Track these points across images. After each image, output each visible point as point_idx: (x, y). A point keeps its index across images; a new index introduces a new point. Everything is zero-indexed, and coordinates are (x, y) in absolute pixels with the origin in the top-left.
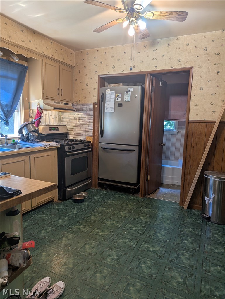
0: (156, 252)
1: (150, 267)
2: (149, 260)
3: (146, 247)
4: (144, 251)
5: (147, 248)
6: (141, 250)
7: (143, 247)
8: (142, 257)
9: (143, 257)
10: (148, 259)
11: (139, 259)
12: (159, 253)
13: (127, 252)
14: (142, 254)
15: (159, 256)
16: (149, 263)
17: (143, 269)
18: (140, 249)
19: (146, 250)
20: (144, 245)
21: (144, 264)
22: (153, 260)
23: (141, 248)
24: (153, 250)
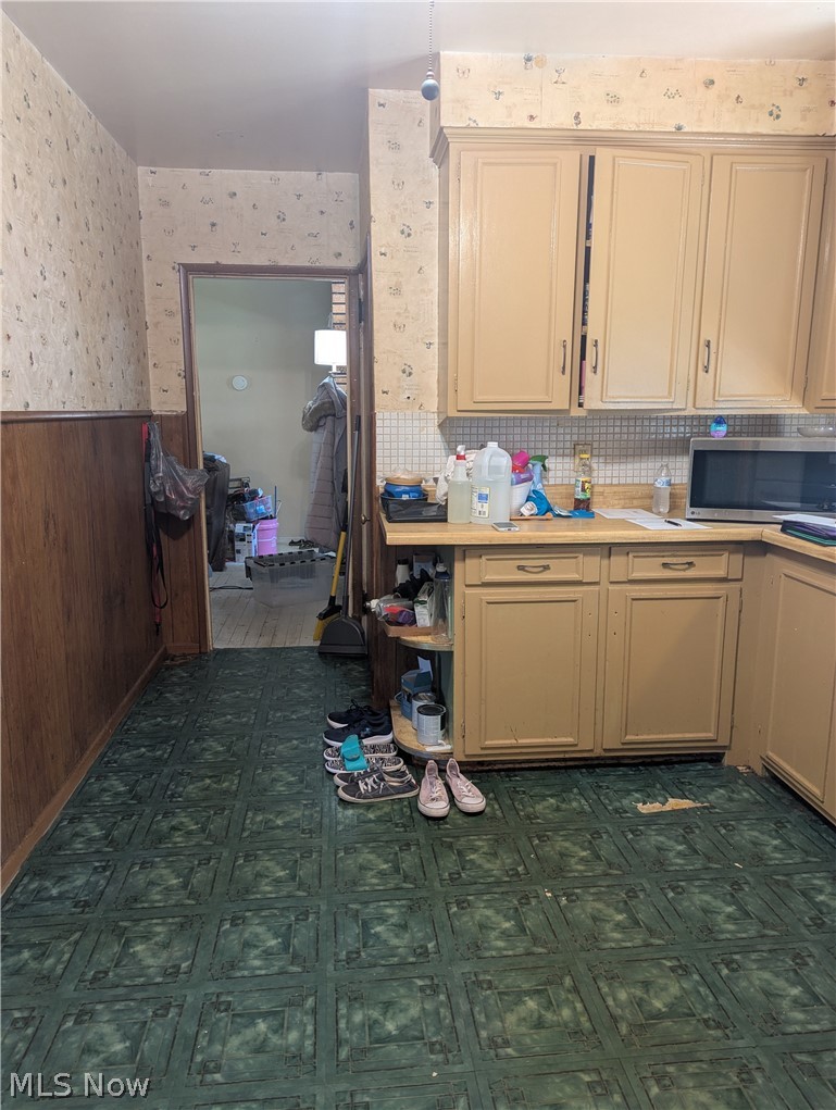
0: (239, 1020)
1: (246, 950)
2: (258, 972)
3: (288, 1028)
4: (290, 1004)
5: (282, 1026)
6: (304, 999)
7: (301, 1021)
8: (286, 973)
9: (282, 973)
10: (263, 972)
11: (295, 959)
12: (222, 1024)
13: (352, 965)
14: (291, 983)
15: (222, 1008)
16: (255, 958)
17: (269, 930)
18: (310, 1002)
19: (283, 1011)
20: (303, 1036)
21: (269, 951)
22: (243, 977)
23: (306, 1013)
24: (255, 1025)
